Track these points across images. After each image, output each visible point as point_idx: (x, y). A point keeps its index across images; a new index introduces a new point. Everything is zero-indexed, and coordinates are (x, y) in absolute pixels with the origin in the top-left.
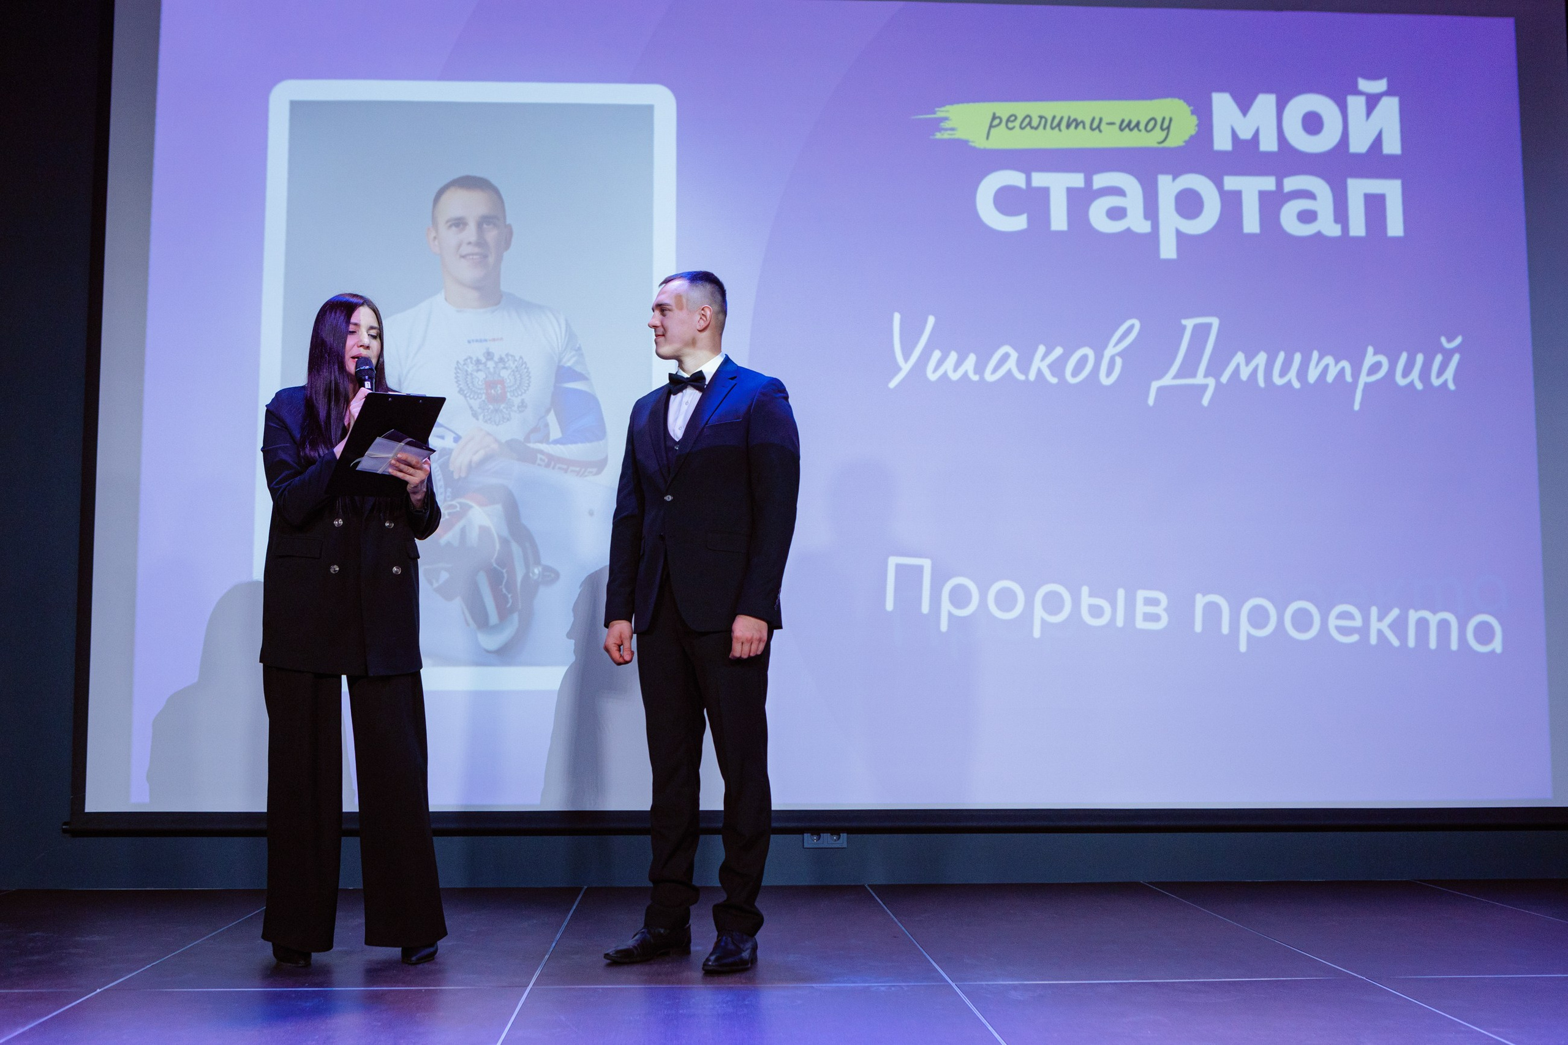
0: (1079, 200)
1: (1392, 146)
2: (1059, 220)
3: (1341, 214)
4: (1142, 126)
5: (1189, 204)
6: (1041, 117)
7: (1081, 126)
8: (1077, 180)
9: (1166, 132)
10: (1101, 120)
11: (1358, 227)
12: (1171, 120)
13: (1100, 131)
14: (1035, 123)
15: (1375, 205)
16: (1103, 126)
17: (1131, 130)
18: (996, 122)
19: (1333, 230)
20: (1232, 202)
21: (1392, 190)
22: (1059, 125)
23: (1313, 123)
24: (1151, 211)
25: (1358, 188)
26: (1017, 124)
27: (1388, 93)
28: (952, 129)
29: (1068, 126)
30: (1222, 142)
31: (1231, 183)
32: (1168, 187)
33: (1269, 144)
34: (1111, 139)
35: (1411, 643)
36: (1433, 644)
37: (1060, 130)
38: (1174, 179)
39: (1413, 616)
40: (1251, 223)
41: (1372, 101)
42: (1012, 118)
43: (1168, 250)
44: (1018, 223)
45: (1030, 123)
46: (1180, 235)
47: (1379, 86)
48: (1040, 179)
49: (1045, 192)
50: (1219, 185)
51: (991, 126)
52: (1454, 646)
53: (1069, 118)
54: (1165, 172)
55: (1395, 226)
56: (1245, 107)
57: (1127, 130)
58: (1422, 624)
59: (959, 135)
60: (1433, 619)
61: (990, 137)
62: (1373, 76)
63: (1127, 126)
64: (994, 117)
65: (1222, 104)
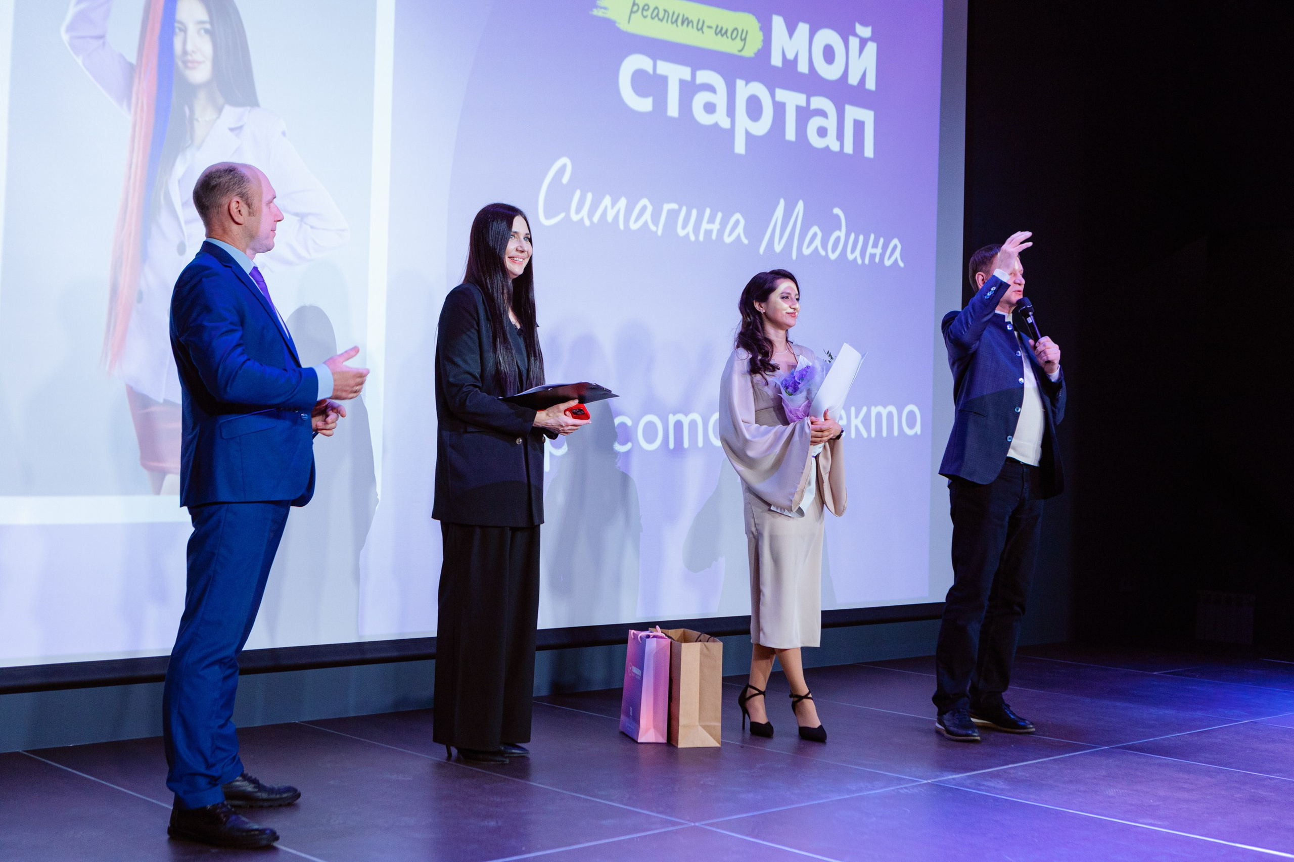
0: (687, 91)
1: (871, 85)
2: (673, 108)
3: (840, 136)
4: (729, 34)
5: (754, 108)
6: (665, 11)
7: (690, 25)
8: (685, 72)
9: (743, 43)
10: (704, 22)
11: (849, 149)
12: (747, 32)
13: (703, 32)
14: (661, 15)
15: (859, 130)
16: (705, 28)
17: (722, 36)
18: (635, 8)
19: (835, 147)
21: (867, 116)
22: (676, 20)
23: (829, 54)
24: (731, 111)
25: (852, 113)
26: (649, 13)
27: (872, 39)
28: (605, 8)
29: (683, 23)
30: (776, 60)
31: (782, 95)
32: (744, 90)
33: (803, 67)
34: (709, 41)
37: (677, 26)
38: (747, 84)
40: (790, 134)
41: (863, 43)
42: (646, 7)
43: (740, 147)
44: (644, 105)
45: (657, 15)
46: (748, 135)
47: (865, 31)
48: (664, 68)
49: (664, 79)
50: (773, 95)
51: (632, 12)
53: (683, 16)
54: (741, 77)
55: (869, 149)
56: (791, 30)
57: (719, 35)
59: (610, 15)
61: (631, 22)
62: (864, 24)
63: (720, 32)
64: (634, 4)
65: (778, 23)
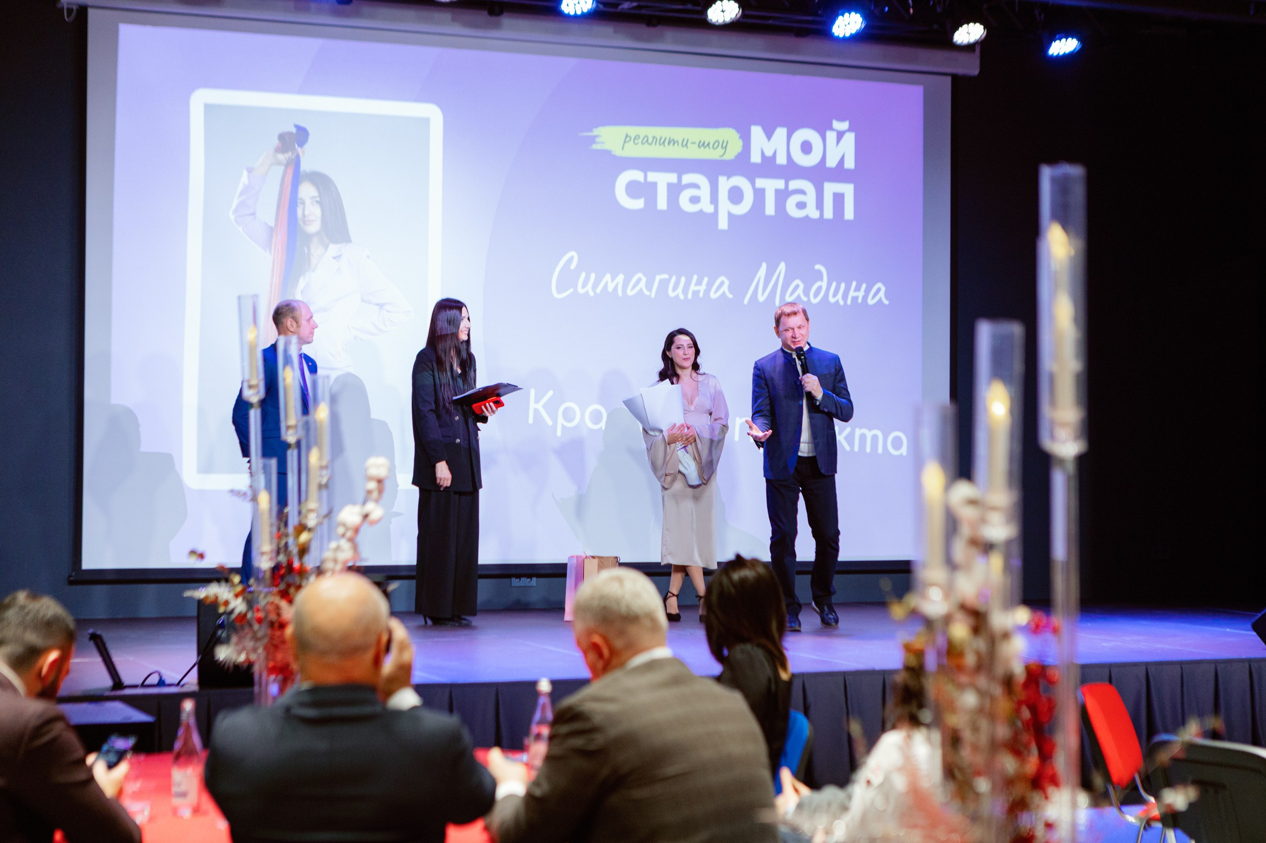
0: (674, 190)
1: (850, 164)
2: (662, 203)
3: (820, 205)
4: (711, 145)
5: (736, 195)
6: (654, 137)
7: (676, 144)
8: (672, 178)
9: (724, 150)
10: (688, 141)
11: (829, 214)
12: (727, 142)
13: (687, 147)
14: (650, 140)
15: (839, 199)
16: (689, 144)
17: (705, 147)
18: (628, 139)
19: (815, 214)
20: (759, 194)
21: (848, 190)
22: (664, 142)
23: (806, 147)
24: (714, 199)
25: (830, 189)
26: (640, 141)
27: (850, 130)
28: (603, 143)
29: (669, 143)
30: (756, 158)
31: (760, 183)
32: (725, 184)
33: (781, 160)
34: (693, 153)
35: (856, 449)
36: (868, 450)
37: (664, 146)
38: (728, 178)
39: (858, 432)
40: (770, 209)
41: (840, 135)
42: (637, 137)
43: (723, 224)
44: (638, 204)
45: (647, 141)
46: (730, 215)
47: (844, 126)
48: (652, 176)
49: (654, 185)
50: (753, 183)
51: (625, 142)
52: (880, 451)
53: (670, 138)
54: (723, 174)
55: (849, 213)
56: (769, 135)
57: (702, 147)
58: (863, 437)
59: (607, 147)
60: (869, 434)
61: (624, 149)
62: (841, 119)
63: (703, 145)
64: (627, 136)
65: (757, 132)
